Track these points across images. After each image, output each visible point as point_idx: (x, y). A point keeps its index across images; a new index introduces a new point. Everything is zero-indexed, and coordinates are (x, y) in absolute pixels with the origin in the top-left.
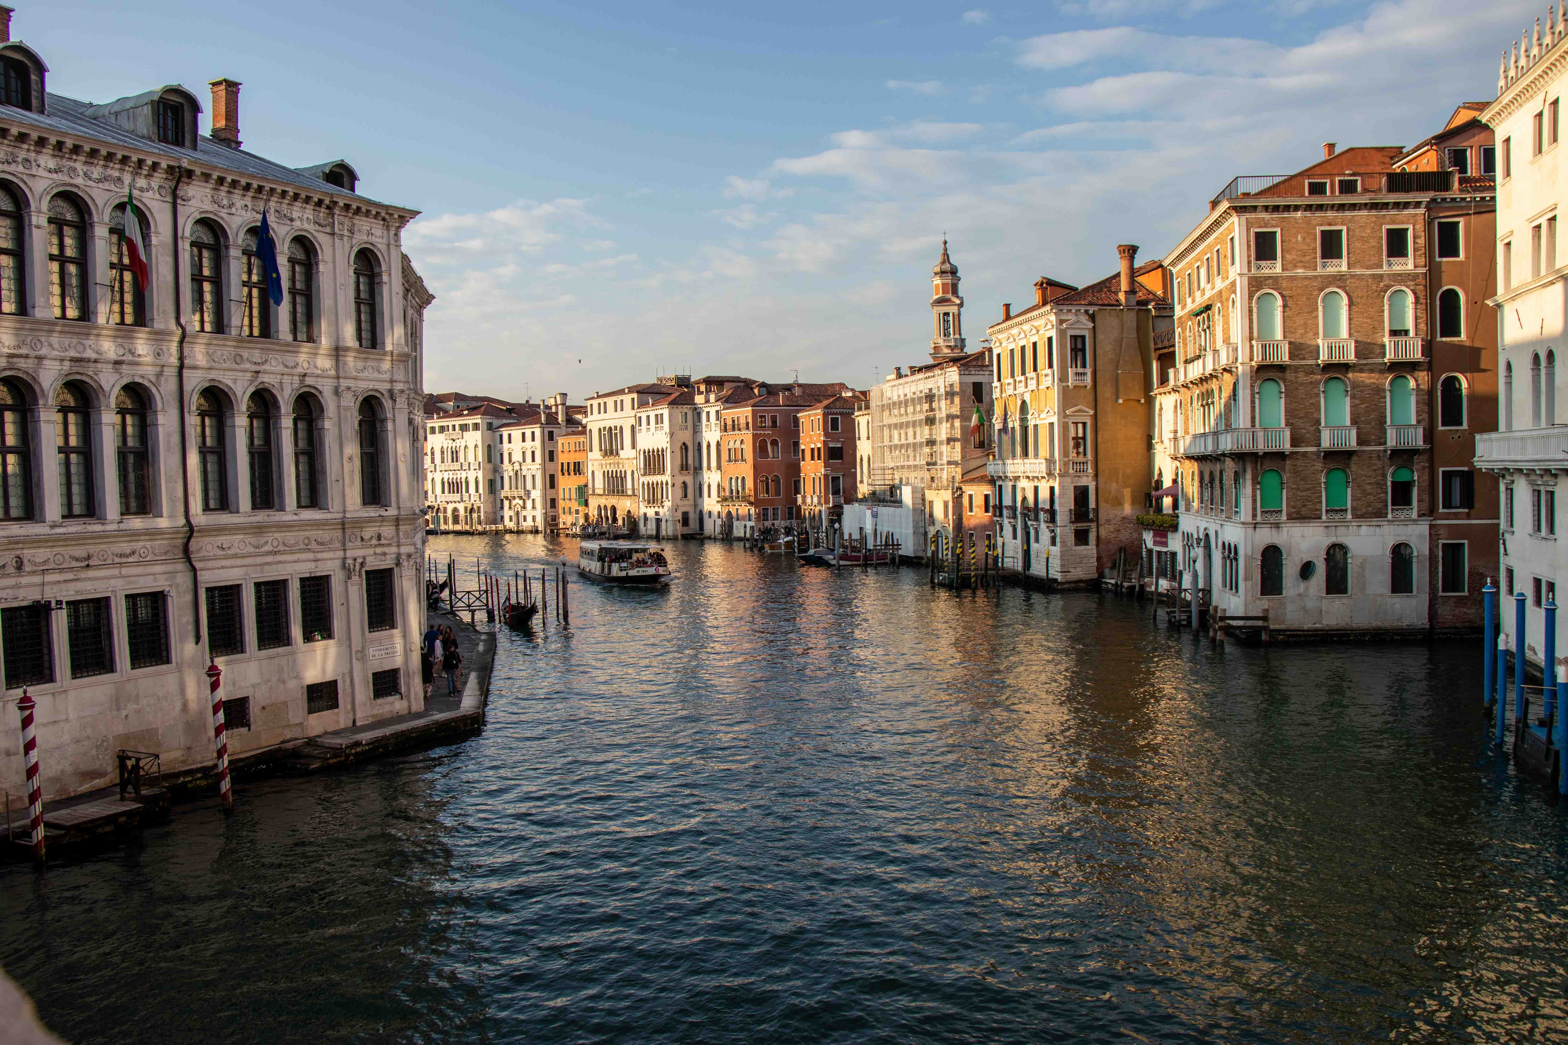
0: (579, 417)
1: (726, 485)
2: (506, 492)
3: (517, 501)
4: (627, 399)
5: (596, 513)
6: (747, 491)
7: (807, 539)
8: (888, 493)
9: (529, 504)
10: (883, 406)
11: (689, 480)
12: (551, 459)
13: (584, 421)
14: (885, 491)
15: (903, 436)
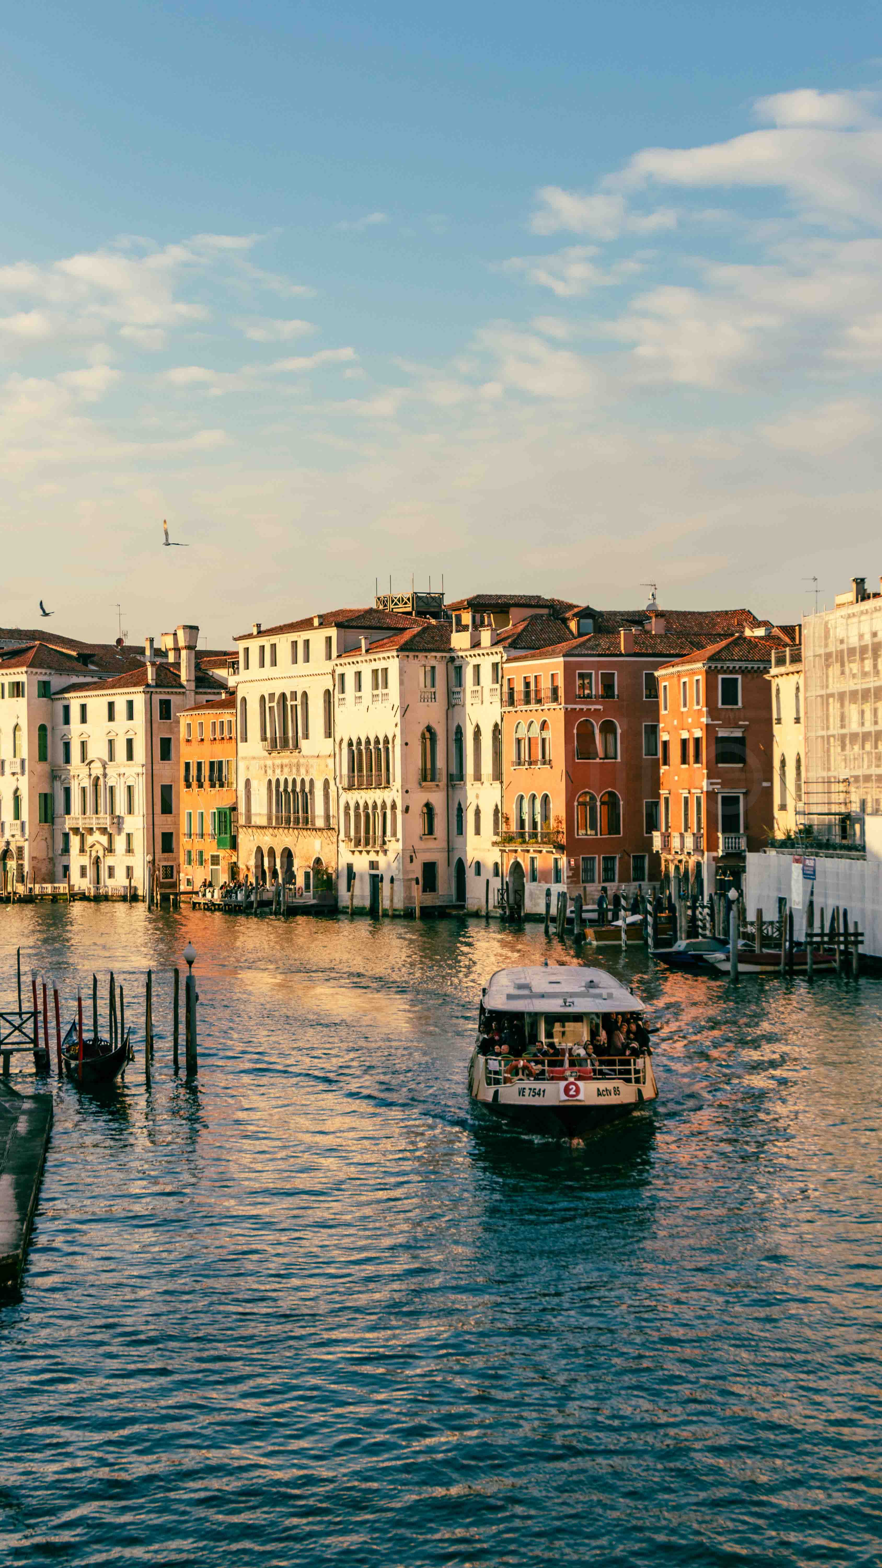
0: (221, 673)
1: (511, 810)
2: (75, 818)
3: (97, 837)
4: (317, 638)
5: (252, 863)
6: (553, 823)
7: (672, 920)
8: (837, 830)
9: (120, 843)
10: (828, 656)
11: (437, 799)
12: (166, 754)
13: (232, 682)
14: (830, 826)
15: (868, 715)
